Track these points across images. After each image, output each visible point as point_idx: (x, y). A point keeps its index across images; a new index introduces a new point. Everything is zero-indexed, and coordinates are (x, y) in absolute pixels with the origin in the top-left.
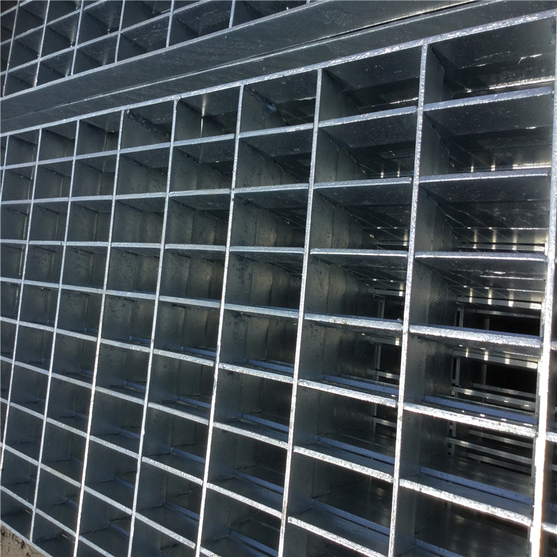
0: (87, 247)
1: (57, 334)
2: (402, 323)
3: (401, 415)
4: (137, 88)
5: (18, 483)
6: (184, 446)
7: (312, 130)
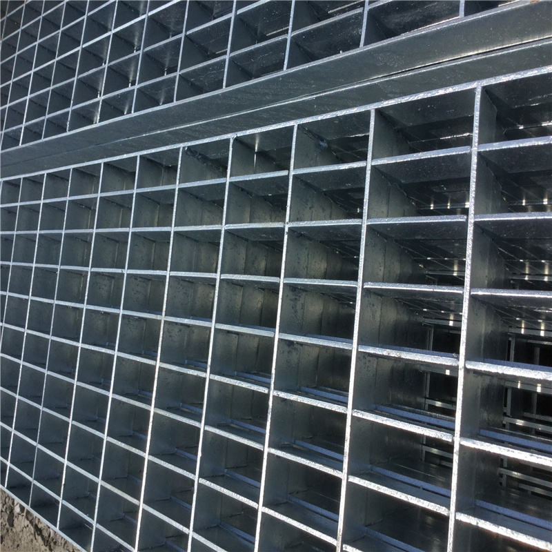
0: (147, 275)
1: (117, 356)
2: (458, 359)
3: (458, 449)
4: (193, 124)
5: (78, 498)
6: (237, 468)
7: (365, 168)
